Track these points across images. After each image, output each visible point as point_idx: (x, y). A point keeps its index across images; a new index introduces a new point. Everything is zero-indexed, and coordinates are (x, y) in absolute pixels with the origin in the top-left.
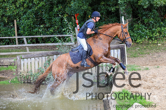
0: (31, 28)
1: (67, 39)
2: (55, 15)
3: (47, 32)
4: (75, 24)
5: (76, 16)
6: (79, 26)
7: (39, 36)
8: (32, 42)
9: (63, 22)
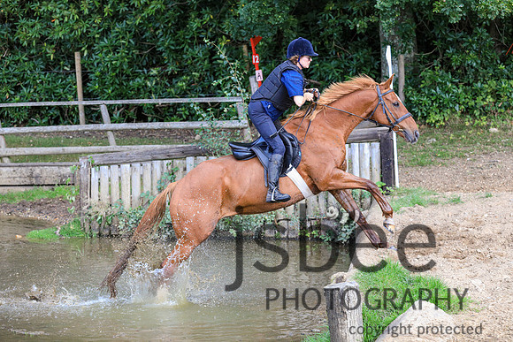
0: (124, 78)
1: (225, 110)
2: (192, 38)
3: (168, 90)
4: (251, 65)
5: (252, 45)
6: (260, 71)
7: (146, 101)
8: (124, 117)
9: (216, 59)
